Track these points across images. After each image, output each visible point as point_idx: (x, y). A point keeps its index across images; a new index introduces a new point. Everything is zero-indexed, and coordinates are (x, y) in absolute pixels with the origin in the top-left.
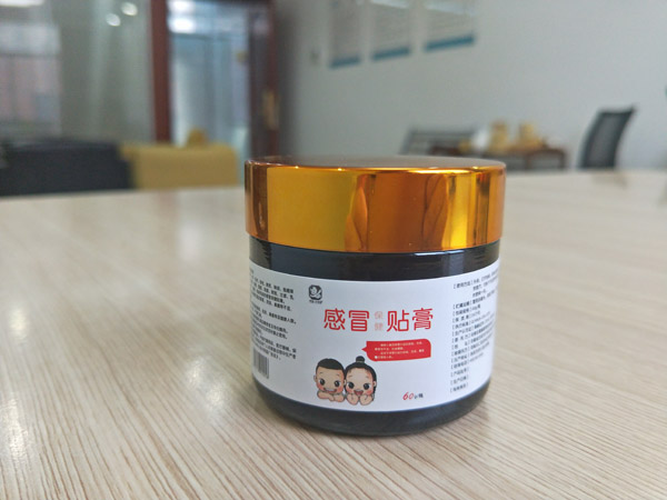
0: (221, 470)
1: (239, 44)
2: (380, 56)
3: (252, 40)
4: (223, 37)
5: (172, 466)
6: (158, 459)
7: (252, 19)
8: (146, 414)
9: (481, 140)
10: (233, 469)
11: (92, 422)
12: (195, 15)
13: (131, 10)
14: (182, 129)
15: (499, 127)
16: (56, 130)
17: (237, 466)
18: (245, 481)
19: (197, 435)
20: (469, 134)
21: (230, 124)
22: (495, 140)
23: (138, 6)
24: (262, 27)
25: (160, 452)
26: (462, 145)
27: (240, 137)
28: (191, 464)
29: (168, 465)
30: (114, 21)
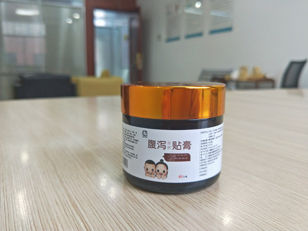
0: (94, 208)
1: (125, 32)
2: (188, 37)
3: (131, 30)
4: (118, 29)
5: (75, 206)
6: (69, 203)
7: (131, 20)
8: (67, 186)
9: (235, 75)
10: (99, 207)
11: (45, 189)
12: (106, 18)
13: (77, 16)
14: (99, 70)
15: (243, 69)
16: (43, 70)
17: (100, 207)
18: (103, 212)
19: (87, 195)
20: (230, 72)
21: (121, 68)
22: (241, 75)
23: (80, 14)
24: (136, 24)
25: (71, 201)
26: (227, 77)
27: (125, 73)
28: (82, 205)
29: (73, 205)
30: (70, 22)
